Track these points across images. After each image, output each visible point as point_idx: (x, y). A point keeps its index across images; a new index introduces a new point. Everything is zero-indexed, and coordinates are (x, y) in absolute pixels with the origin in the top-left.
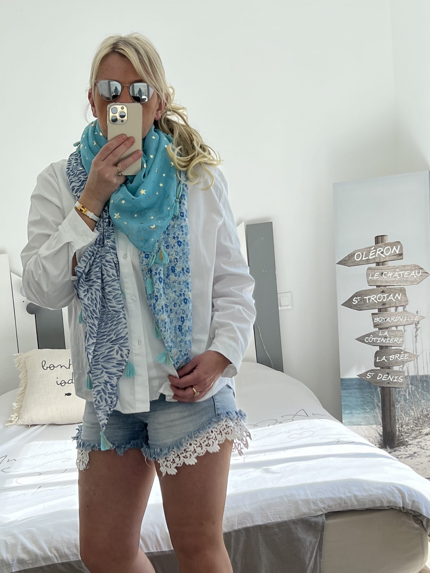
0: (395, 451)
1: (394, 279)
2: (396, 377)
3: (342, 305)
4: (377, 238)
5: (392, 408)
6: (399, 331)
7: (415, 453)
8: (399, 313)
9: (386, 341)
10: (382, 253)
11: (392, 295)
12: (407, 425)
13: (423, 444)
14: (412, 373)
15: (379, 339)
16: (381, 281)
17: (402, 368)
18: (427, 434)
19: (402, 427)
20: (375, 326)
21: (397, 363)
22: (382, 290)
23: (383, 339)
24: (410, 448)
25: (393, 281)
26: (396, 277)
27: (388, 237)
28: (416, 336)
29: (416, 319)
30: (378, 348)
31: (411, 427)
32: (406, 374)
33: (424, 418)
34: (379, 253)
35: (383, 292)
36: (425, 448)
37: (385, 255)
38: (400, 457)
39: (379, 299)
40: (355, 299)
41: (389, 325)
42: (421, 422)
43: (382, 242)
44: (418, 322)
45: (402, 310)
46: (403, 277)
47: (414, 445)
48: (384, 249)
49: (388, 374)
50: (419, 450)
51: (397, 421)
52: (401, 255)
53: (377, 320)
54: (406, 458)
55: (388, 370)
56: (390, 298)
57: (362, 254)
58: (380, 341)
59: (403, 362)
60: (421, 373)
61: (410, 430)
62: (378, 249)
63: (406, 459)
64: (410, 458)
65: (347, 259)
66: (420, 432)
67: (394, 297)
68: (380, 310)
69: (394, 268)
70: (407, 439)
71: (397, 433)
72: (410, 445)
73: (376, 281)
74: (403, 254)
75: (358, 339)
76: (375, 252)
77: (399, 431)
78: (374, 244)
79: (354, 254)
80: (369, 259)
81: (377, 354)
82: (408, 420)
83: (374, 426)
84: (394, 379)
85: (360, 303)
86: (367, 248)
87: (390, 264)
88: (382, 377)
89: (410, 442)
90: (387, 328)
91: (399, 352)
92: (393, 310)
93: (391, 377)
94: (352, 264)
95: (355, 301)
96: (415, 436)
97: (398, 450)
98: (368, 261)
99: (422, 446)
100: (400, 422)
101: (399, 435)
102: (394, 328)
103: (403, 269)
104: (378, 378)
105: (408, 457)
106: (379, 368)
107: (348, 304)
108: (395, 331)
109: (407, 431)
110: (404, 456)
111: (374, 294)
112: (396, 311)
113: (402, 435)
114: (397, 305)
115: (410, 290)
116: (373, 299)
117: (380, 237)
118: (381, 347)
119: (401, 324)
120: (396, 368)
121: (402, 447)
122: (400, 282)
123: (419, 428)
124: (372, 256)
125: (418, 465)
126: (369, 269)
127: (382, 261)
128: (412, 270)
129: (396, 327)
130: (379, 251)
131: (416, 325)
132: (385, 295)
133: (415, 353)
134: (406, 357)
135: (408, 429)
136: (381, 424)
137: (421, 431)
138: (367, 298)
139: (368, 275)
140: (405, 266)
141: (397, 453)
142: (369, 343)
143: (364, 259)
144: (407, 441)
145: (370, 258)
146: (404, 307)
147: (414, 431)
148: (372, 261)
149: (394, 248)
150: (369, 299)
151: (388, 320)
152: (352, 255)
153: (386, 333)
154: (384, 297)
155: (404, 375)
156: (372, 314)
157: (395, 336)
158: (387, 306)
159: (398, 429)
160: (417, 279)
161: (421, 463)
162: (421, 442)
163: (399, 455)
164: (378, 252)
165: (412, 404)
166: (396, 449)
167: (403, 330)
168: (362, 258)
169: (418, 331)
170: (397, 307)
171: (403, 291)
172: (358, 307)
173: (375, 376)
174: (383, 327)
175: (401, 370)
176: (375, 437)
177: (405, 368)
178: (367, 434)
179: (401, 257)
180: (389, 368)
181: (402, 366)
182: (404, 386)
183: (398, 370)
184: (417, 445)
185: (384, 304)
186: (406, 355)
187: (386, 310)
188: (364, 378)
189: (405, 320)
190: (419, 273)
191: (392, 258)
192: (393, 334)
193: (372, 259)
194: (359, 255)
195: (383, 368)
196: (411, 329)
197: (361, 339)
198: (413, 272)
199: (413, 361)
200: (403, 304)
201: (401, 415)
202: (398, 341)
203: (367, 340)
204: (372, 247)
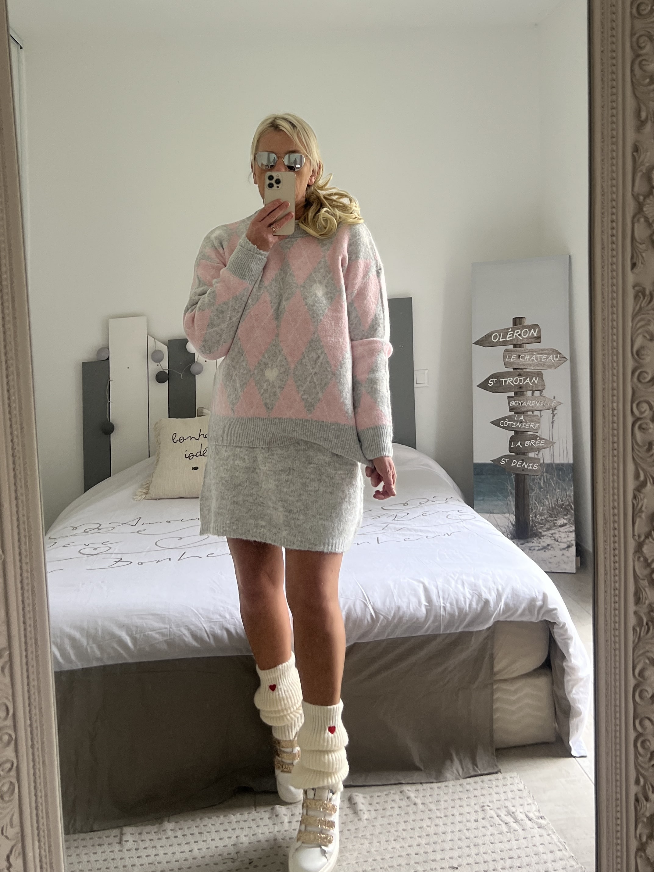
0: (528, 542)
1: (531, 362)
2: (531, 464)
3: (477, 386)
4: (515, 320)
5: (526, 496)
6: (535, 416)
7: (548, 545)
8: (536, 397)
9: (522, 426)
10: (520, 335)
11: (528, 379)
12: (541, 515)
13: (557, 536)
14: (548, 461)
15: (514, 423)
16: (518, 364)
17: (537, 455)
18: (561, 526)
19: (535, 516)
20: (511, 409)
21: (532, 449)
22: (518, 373)
23: (518, 424)
24: (543, 540)
25: (530, 365)
26: (533, 360)
27: (526, 319)
28: (553, 422)
29: (553, 405)
30: (512, 433)
31: (545, 517)
32: (542, 461)
33: (559, 509)
34: (517, 335)
35: (520, 375)
36: (559, 540)
37: (522, 337)
38: (532, 549)
39: (516, 382)
40: (491, 381)
41: (525, 409)
42: (555, 512)
43: (520, 324)
44: (555, 407)
45: (539, 395)
46: (541, 361)
47: (548, 536)
48: (521, 331)
49: (523, 460)
50: (553, 542)
51: (530, 510)
52: (538, 339)
53: (513, 403)
54: (539, 550)
55: (523, 457)
56: (526, 382)
57: (500, 335)
58: (516, 425)
59: (538, 448)
60: (557, 461)
61: (543, 521)
62: (516, 331)
63: (539, 552)
64: (543, 550)
65: (484, 339)
66: (554, 524)
67: (530, 381)
68: (516, 393)
69: (532, 352)
70: (540, 530)
71: (531, 524)
72: (543, 536)
73: (513, 363)
74: (542, 337)
75: (493, 423)
76: (513, 334)
77: (533, 521)
78: (512, 326)
79: (491, 335)
80: (506, 341)
81: (512, 439)
82: (543, 510)
83: (507, 515)
84: (529, 466)
85: (496, 385)
86: (504, 329)
87: (528, 346)
88: (517, 464)
89: (544, 533)
90: (523, 413)
91: (535, 438)
92: (529, 394)
93: (526, 464)
94: (487, 345)
95: (491, 384)
96: (549, 527)
97: (531, 542)
98: (505, 343)
99: (556, 538)
100: (534, 511)
101: (532, 525)
102: (530, 413)
103: (540, 352)
104: (512, 465)
105: (541, 549)
106: (514, 454)
107: (484, 385)
108: (531, 415)
109: (541, 522)
110: (537, 548)
111: (511, 376)
112: (533, 395)
113: (535, 526)
114: (534, 389)
115: (547, 374)
116: (510, 381)
117: (518, 319)
118: (516, 432)
119: (538, 409)
120: (531, 455)
121: (535, 539)
122: (537, 366)
123: (553, 519)
124: (509, 338)
125: (551, 558)
126: (506, 350)
127: (519, 343)
128: (549, 354)
129: (533, 412)
130: (517, 333)
131: (553, 411)
132: (522, 378)
133: (551, 440)
134: (542, 444)
135: (542, 519)
136: (513, 513)
137: (555, 522)
138: (503, 380)
139: (505, 357)
140: (542, 350)
141: (530, 545)
142: (504, 428)
143: (501, 340)
144: (540, 533)
145: (507, 339)
146: (541, 391)
147: (549, 522)
148: (509, 343)
149: (532, 331)
150: (506, 381)
151: (524, 404)
152: (489, 336)
153: (522, 418)
154: (521, 380)
155: (539, 462)
156: (508, 397)
157: (532, 421)
158: (523, 390)
159: (532, 519)
160: (555, 364)
161: (555, 557)
162: (555, 533)
163: (531, 547)
164: (515, 334)
165: (547, 493)
166: (529, 540)
167: (539, 415)
168: (499, 339)
169: (555, 417)
170: (533, 392)
171: (540, 375)
172: (494, 390)
173: (510, 462)
174: (519, 411)
175: (536, 456)
176: (508, 527)
177: (540, 455)
178: (499, 523)
179: (539, 340)
180: (524, 454)
181: (537, 453)
182: (539, 474)
183: (533, 456)
184: (550, 537)
185: (521, 387)
186: (542, 441)
187: (522, 393)
188: (498, 464)
189: (542, 405)
190: (557, 357)
191: (530, 340)
192: (529, 419)
193: (508, 341)
194: (495, 337)
195: (517, 454)
196: (547, 415)
197: (496, 423)
198: (551, 356)
199: (548, 449)
200: (540, 388)
201: (535, 503)
202: (534, 426)
203: (502, 424)
204: (509, 329)
